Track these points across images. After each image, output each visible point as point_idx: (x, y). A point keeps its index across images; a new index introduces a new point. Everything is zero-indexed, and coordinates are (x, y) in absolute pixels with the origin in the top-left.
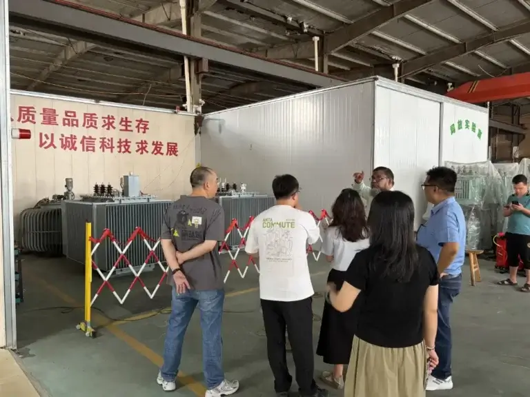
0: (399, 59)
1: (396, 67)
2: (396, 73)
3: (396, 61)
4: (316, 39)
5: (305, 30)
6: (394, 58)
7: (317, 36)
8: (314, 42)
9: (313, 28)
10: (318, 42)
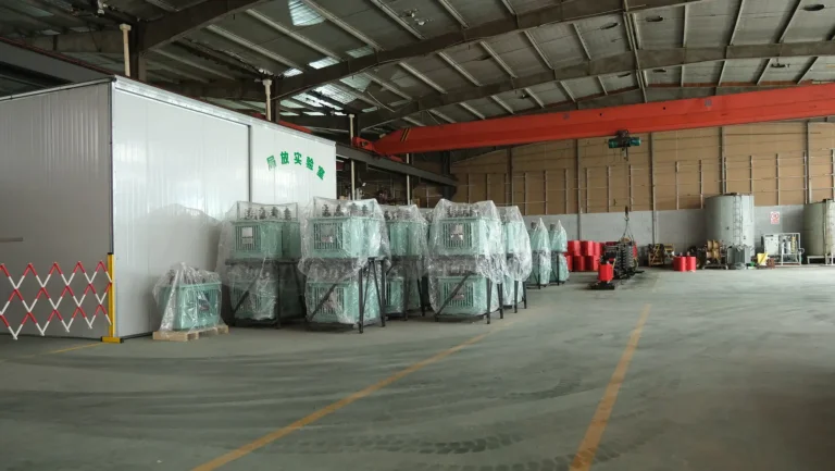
0: (270, 73)
1: (268, 84)
2: (268, 92)
3: (266, 77)
4: (126, 28)
5: (101, 11)
6: (261, 71)
7: (127, 23)
8: (122, 32)
9: (116, 10)
10: (130, 33)
